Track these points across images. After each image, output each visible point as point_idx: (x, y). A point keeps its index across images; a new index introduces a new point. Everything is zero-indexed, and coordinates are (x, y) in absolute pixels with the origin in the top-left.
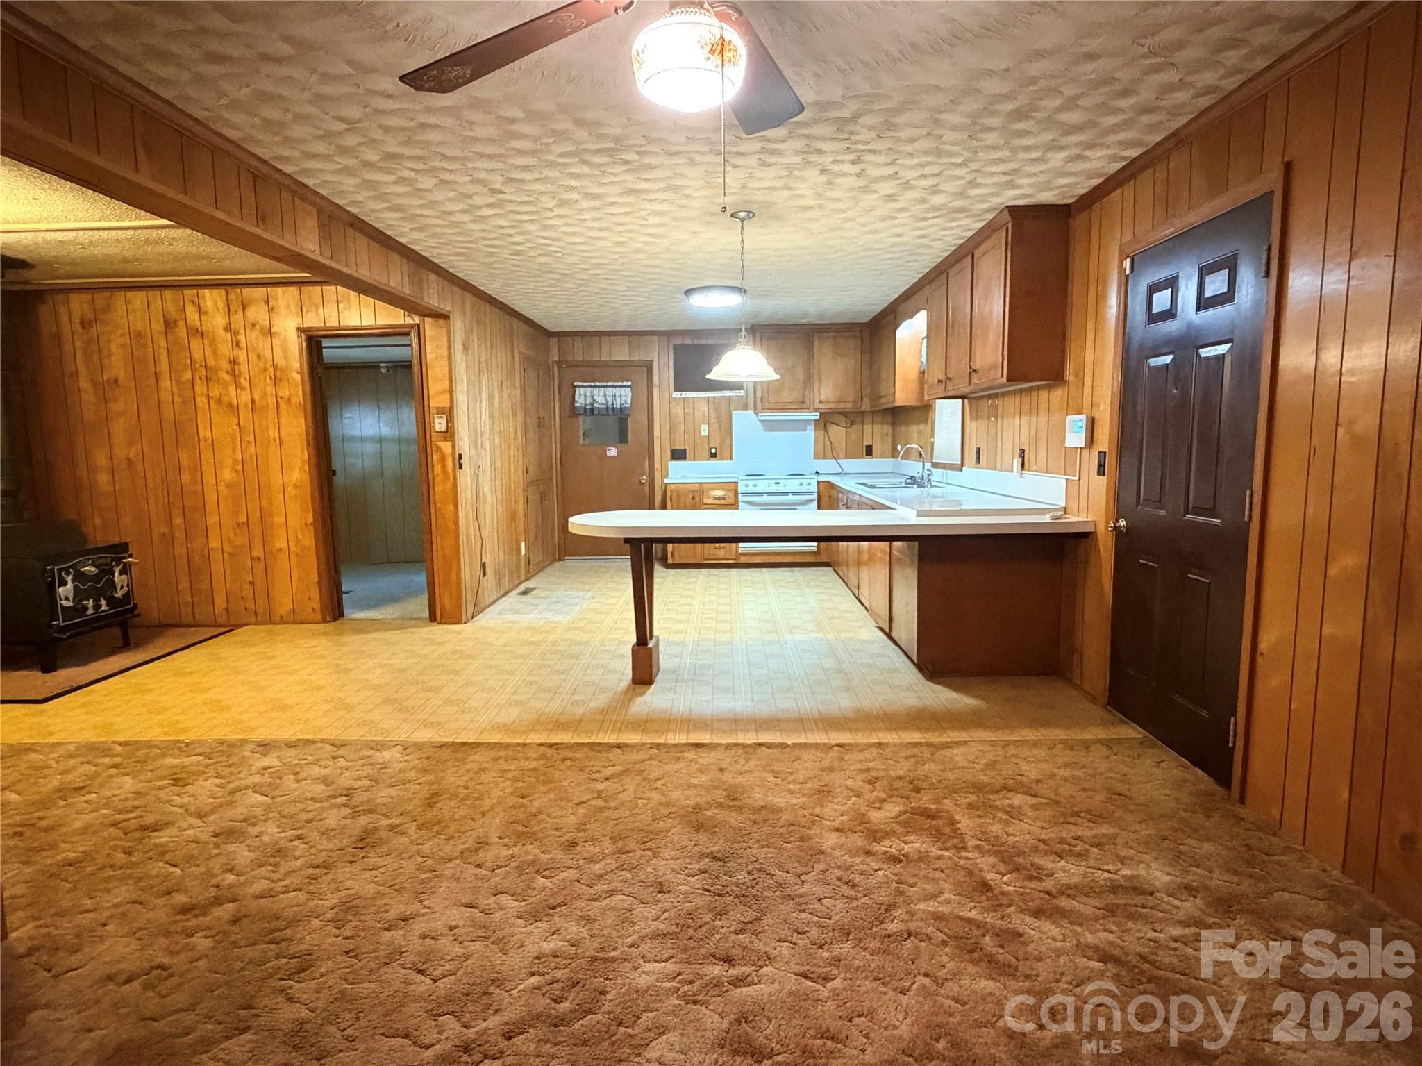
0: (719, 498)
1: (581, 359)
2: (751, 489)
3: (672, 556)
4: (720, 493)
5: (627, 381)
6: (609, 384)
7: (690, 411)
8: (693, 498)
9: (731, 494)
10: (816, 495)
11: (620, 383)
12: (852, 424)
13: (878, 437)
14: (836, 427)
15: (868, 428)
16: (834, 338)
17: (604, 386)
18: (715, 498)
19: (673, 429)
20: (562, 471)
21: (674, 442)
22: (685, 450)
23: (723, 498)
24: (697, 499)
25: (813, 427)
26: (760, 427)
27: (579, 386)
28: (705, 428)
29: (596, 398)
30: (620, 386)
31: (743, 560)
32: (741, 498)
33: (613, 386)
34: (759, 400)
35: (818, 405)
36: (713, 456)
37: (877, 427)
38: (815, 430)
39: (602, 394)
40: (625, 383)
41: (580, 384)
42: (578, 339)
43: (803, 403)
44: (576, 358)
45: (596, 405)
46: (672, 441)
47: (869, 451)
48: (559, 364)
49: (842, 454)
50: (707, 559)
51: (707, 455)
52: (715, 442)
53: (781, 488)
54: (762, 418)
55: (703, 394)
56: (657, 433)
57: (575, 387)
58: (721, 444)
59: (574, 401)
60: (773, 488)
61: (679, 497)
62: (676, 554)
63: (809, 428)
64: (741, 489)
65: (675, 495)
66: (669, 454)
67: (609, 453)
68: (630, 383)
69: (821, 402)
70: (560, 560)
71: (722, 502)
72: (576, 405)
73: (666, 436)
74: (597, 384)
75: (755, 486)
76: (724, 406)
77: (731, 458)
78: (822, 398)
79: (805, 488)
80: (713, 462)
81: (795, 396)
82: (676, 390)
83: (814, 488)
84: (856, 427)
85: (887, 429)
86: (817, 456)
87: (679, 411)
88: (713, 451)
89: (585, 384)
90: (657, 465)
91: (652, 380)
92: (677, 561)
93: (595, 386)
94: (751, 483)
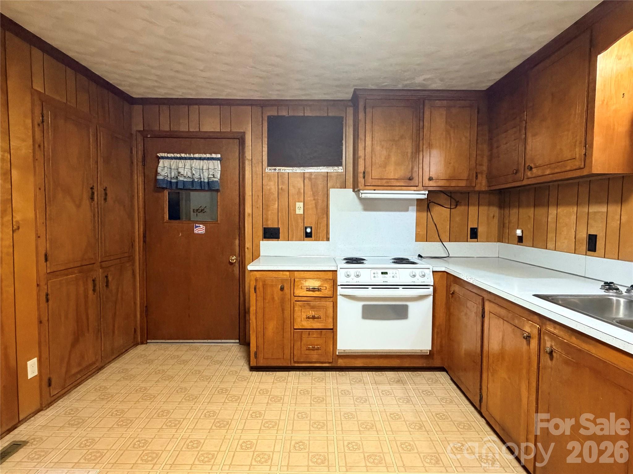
0: (314, 290)
1: (168, 129)
2: (353, 280)
3: (256, 357)
4: (314, 283)
5: (216, 153)
6: (197, 156)
7: (285, 187)
8: (282, 289)
9: (328, 286)
10: (432, 288)
11: (208, 156)
12: (456, 206)
13: (483, 219)
14: (440, 208)
15: (473, 210)
16: (448, 108)
17: (190, 159)
18: (309, 290)
19: (265, 207)
20: (145, 249)
21: (267, 220)
22: (278, 229)
23: (319, 290)
24: (286, 290)
25: (415, 207)
26: (359, 206)
27: (163, 158)
28: (300, 205)
29: (181, 170)
30: (208, 159)
31: (341, 363)
32: (340, 290)
33: (200, 159)
34: (361, 175)
35: (427, 182)
36: (308, 235)
37: (484, 209)
38: (418, 211)
39: (188, 166)
40: (214, 156)
41: (165, 155)
42: (165, 108)
43: (410, 179)
44: (162, 129)
45: (181, 179)
46: (264, 219)
47: (474, 234)
48: (143, 133)
49: (446, 235)
50: (298, 362)
51: (302, 234)
52: (310, 221)
53: (389, 280)
54: (363, 196)
55: (299, 170)
56: (248, 210)
57: (159, 158)
58: (317, 223)
59: (157, 173)
60: (380, 280)
61: (264, 286)
62: (261, 356)
63: (410, 208)
64: (341, 279)
65: (260, 285)
66: (261, 233)
67: (196, 231)
68: (219, 156)
69: (430, 179)
70: (142, 343)
71: (317, 294)
72: (159, 177)
73: (258, 213)
74: (183, 155)
75: (358, 276)
76: (320, 183)
77: (328, 239)
78: (433, 174)
79: (418, 280)
80: (308, 244)
81: (401, 172)
82: (269, 165)
83: (430, 280)
84: (461, 209)
85: (494, 210)
86: (419, 238)
87: (272, 186)
88: (309, 230)
89: (169, 155)
90: (248, 244)
91: (244, 153)
92: (262, 363)
93: (181, 158)
94: (352, 272)
